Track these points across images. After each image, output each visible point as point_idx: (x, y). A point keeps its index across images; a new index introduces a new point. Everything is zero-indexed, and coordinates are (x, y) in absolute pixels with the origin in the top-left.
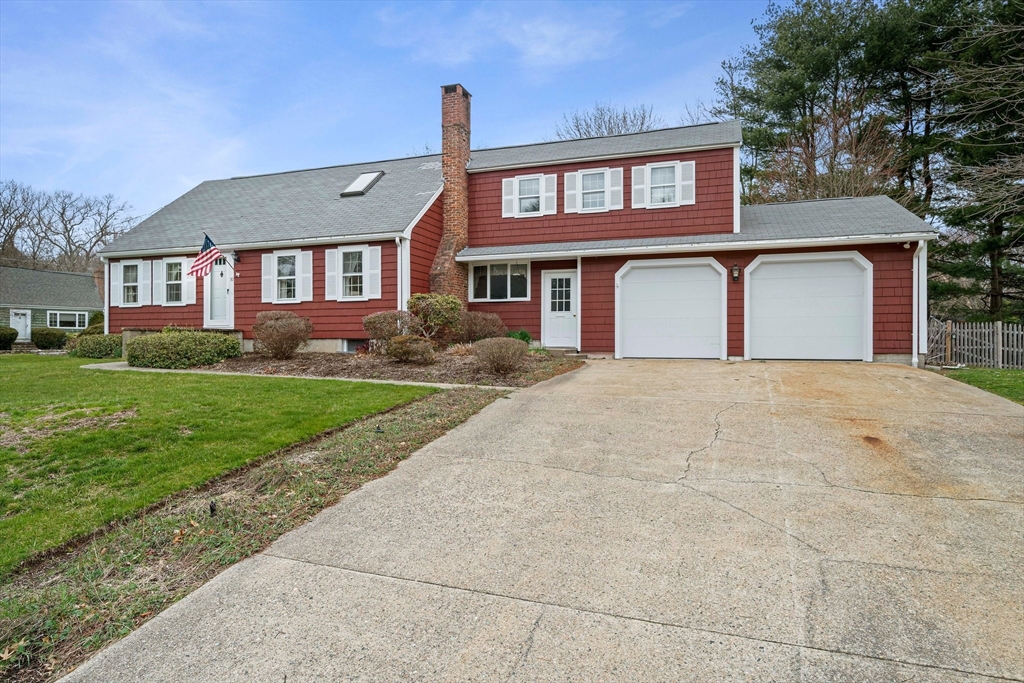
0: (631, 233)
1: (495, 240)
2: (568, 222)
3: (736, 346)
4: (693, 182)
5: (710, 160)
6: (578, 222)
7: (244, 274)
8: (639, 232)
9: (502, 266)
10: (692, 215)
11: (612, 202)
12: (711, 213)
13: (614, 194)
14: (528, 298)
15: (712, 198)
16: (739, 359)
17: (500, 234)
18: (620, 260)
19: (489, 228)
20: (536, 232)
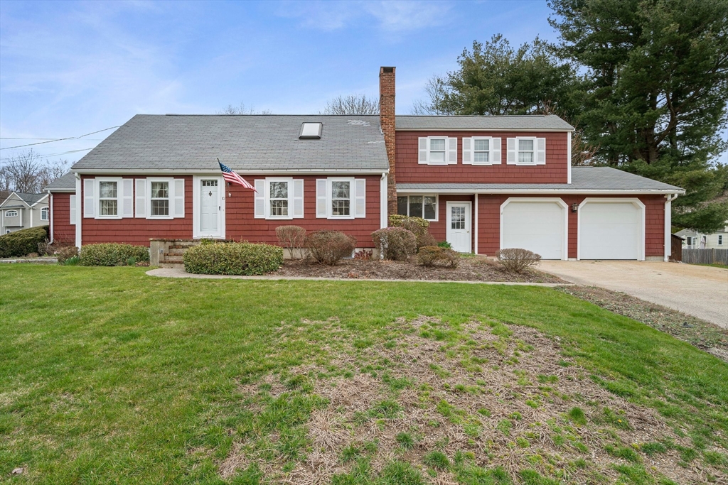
0: (506, 180)
1: (412, 179)
2: (465, 170)
3: (573, 252)
4: (545, 151)
5: (554, 138)
6: (472, 170)
7: (236, 194)
8: (510, 180)
9: (419, 197)
10: (543, 171)
11: (494, 159)
12: (554, 171)
13: (495, 154)
14: (437, 220)
15: (555, 161)
16: (574, 259)
17: (417, 175)
18: (504, 197)
19: (408, 170)
20: (442, 175)
